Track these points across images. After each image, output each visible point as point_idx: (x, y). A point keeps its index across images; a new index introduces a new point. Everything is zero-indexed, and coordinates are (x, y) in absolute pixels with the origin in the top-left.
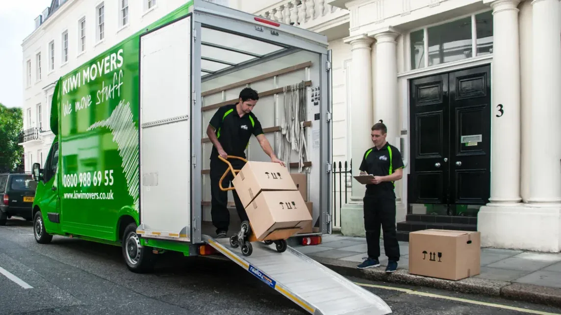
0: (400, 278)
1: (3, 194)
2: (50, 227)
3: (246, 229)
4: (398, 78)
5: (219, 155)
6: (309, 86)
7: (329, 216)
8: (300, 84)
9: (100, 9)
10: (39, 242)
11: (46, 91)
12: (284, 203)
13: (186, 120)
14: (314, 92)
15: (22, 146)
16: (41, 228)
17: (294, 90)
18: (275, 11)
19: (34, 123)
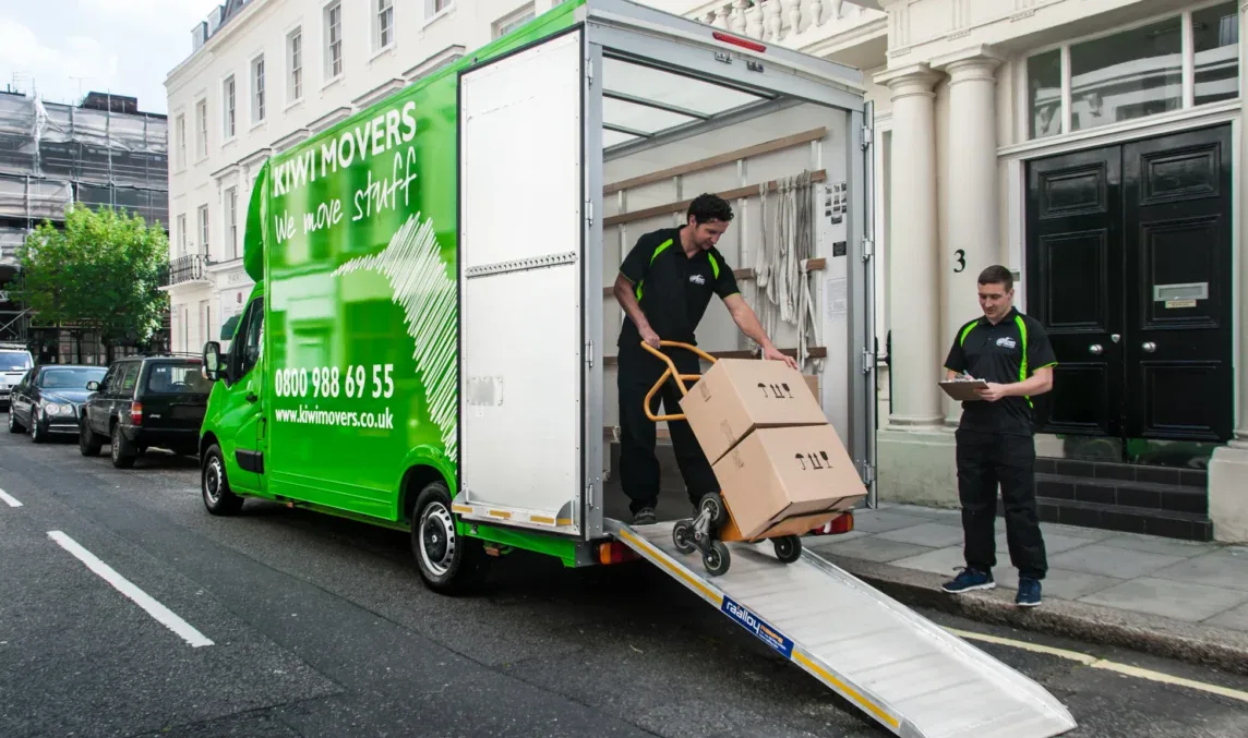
0: (1054, 622)
1: (131, 400)
2: (241, 481)
3: (712, 513)
4: (999, 157)
5: (643, 340)
6: (821, 181)
7: (869, 470)
8: (798, 177)
9: (333, 13)
10: (215, 511)
11: (219, 179)
12: (805, 455)
13: (572, 263)
14: (833, 196)
15: (166, 292)
16: (220, 481)
17: (784, 191)
18: (712, 15)
19: (192, 244)
